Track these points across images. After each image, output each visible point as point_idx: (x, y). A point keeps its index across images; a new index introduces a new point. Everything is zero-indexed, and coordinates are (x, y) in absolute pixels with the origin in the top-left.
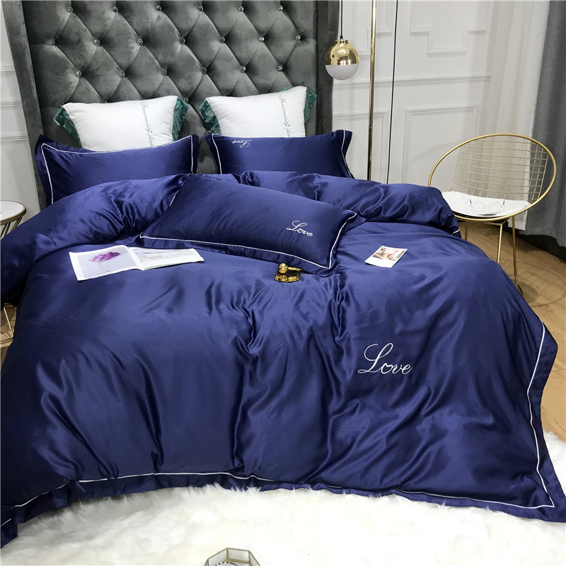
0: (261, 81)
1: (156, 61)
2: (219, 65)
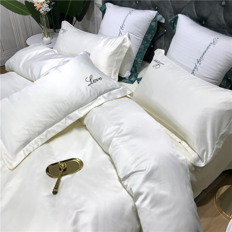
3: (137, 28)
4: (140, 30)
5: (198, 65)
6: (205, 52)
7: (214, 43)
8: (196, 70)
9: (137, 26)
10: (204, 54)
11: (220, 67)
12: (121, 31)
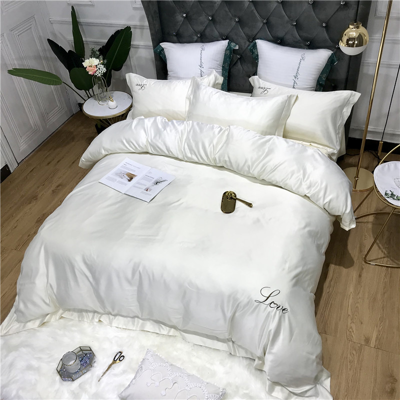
0: (305, 35)
1: (229, 13)
2: (273, 20)
3: (215, 62)
4: (218, 63)
5: (296, 80)
6: (299, 68)
7: (303, 59)
8: (296, 84)
9: (215, 60)
10: (298, 70)
11: (314, 76)
12: (202, 69)
